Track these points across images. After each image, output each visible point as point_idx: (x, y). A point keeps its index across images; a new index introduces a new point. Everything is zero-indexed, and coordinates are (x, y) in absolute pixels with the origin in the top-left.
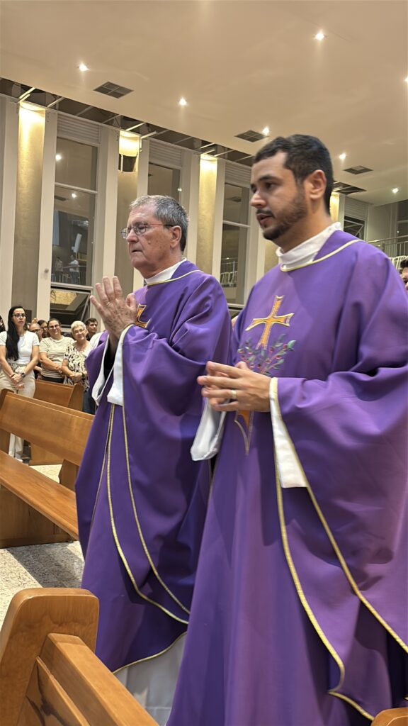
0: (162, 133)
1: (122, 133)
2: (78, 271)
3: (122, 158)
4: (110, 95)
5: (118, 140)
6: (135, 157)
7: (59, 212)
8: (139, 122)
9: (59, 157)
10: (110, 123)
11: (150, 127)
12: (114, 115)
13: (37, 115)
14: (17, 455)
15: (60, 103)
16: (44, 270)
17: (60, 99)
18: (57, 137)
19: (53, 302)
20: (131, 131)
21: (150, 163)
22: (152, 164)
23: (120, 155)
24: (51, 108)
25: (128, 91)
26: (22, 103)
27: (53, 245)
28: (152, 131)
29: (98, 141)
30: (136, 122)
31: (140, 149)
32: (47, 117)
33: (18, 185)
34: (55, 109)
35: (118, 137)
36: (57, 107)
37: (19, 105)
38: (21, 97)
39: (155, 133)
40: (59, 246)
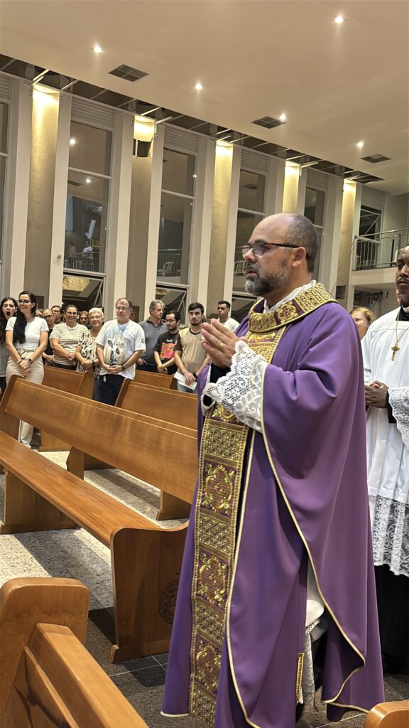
0: (177, 118)
1: (137, 118)
2: (91, 258)
3: (137, 143)
4: (124, 78)
5: (133, 125)
6: (150, 143)
7: (73, 197)
8: (155, 107)
9: (73, 142)
10: (125, 108)
11: (165, 112)
12: (129, 99)
13: (50, 98)
15: (74, 85)
16: (56, 255)
17: (74, 82)
18: (72, 121)
19: (66, 288)
20: (147, 115)
21: (165, 148)
23: (135, 140)
24: (65, 90)
25: (143, 74)
26: (36, 86)
27: (66, 231)
28: (168, 117)
29: (113, 126)
30: (150, 106)
31: (155, 134)
32: (61, 100)
33: (31, 169)
34: (69, 92)
35: (133, 121)
36: (71, 90)
37: (32, 87)
38: (34, 79)
40: (73, 232)
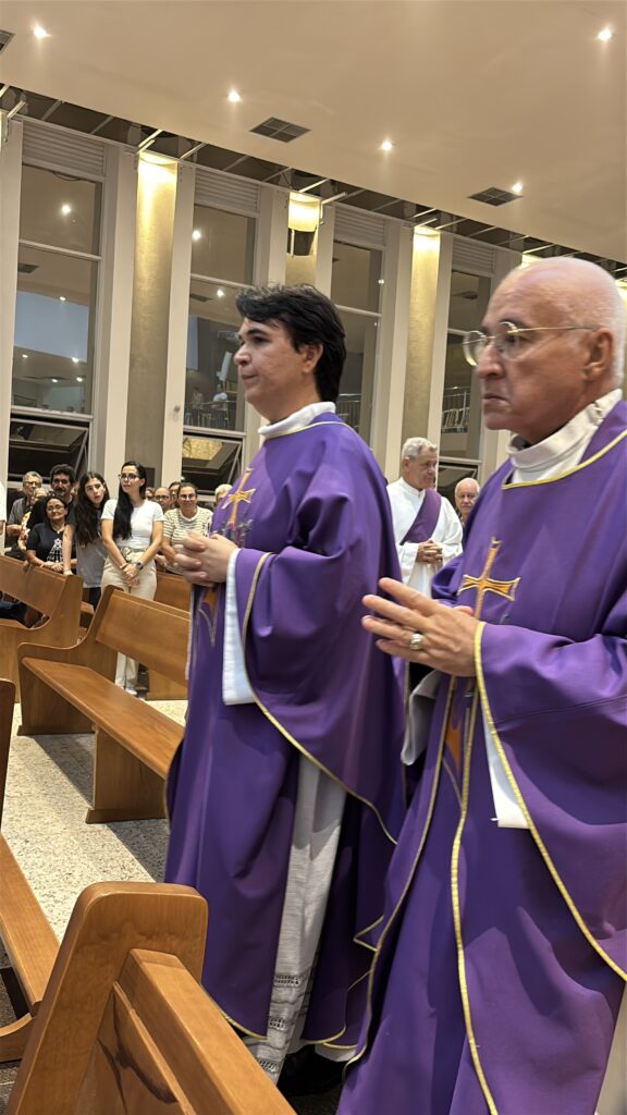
0: (354, 194)
1: (293, 195)
2: (225, 409)
3: (293, 234)
4: (274, 137)
5: (287, 207)
6: (314, 233)
7: (199, 319)
8: (320, 178)
9: (197, 235)
10: (275, 181)
11: (336, 186)
12: (281, 168)
13: (165, 171)
14: (128, 684)
15: (199, 151)
16: (173, 407)
17: (199, 146)
18: (195, 205)
19: (187, 456)
20: (307, 192)
21: (335, 241)
22: (340, 242)
23: (290, 230)
24: (185, 159)
25: (302, 131)
26: (142, 154)
27: (187, 370)
28: (339, 193)
29: (256, 210)
30: (314, 178)
31: (320, 220)
32: (179, 174)
33: (136, 278)
34: (192, 161)
35: (287, 202)
36: (195, 158)
37: (138, 156)
38: (141, 145)
39: (343, 194)
40: (198, 371)
